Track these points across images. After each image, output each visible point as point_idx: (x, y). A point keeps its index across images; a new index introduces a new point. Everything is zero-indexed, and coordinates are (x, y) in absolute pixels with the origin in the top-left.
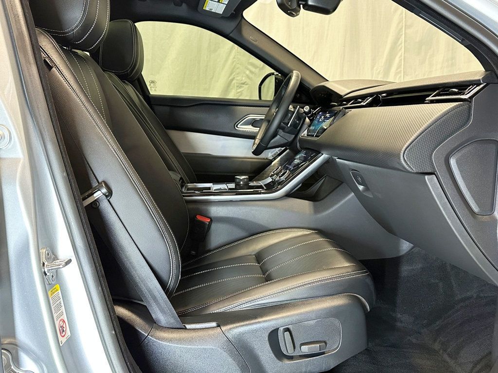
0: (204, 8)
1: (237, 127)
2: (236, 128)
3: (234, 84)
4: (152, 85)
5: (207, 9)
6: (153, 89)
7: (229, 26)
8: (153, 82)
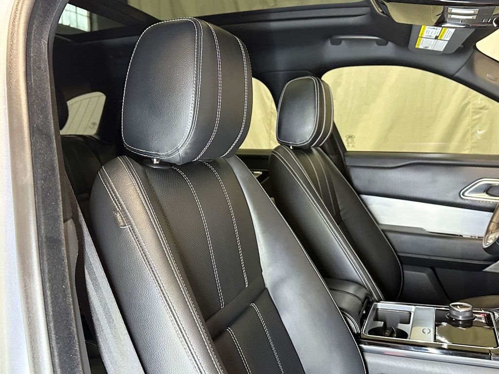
0: (416, 47)
1: (463, 194)
2: (462, 196)
3: (469, 109)
4: (349, 140)
5: (421, 47)
6: (351, 145)
7: (454, 65)
8: (350, 137)
